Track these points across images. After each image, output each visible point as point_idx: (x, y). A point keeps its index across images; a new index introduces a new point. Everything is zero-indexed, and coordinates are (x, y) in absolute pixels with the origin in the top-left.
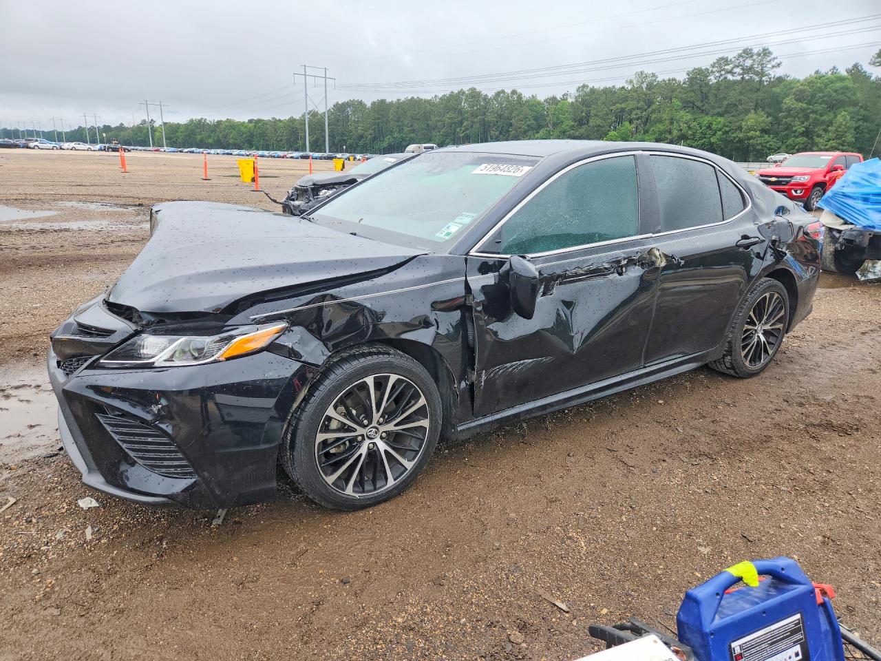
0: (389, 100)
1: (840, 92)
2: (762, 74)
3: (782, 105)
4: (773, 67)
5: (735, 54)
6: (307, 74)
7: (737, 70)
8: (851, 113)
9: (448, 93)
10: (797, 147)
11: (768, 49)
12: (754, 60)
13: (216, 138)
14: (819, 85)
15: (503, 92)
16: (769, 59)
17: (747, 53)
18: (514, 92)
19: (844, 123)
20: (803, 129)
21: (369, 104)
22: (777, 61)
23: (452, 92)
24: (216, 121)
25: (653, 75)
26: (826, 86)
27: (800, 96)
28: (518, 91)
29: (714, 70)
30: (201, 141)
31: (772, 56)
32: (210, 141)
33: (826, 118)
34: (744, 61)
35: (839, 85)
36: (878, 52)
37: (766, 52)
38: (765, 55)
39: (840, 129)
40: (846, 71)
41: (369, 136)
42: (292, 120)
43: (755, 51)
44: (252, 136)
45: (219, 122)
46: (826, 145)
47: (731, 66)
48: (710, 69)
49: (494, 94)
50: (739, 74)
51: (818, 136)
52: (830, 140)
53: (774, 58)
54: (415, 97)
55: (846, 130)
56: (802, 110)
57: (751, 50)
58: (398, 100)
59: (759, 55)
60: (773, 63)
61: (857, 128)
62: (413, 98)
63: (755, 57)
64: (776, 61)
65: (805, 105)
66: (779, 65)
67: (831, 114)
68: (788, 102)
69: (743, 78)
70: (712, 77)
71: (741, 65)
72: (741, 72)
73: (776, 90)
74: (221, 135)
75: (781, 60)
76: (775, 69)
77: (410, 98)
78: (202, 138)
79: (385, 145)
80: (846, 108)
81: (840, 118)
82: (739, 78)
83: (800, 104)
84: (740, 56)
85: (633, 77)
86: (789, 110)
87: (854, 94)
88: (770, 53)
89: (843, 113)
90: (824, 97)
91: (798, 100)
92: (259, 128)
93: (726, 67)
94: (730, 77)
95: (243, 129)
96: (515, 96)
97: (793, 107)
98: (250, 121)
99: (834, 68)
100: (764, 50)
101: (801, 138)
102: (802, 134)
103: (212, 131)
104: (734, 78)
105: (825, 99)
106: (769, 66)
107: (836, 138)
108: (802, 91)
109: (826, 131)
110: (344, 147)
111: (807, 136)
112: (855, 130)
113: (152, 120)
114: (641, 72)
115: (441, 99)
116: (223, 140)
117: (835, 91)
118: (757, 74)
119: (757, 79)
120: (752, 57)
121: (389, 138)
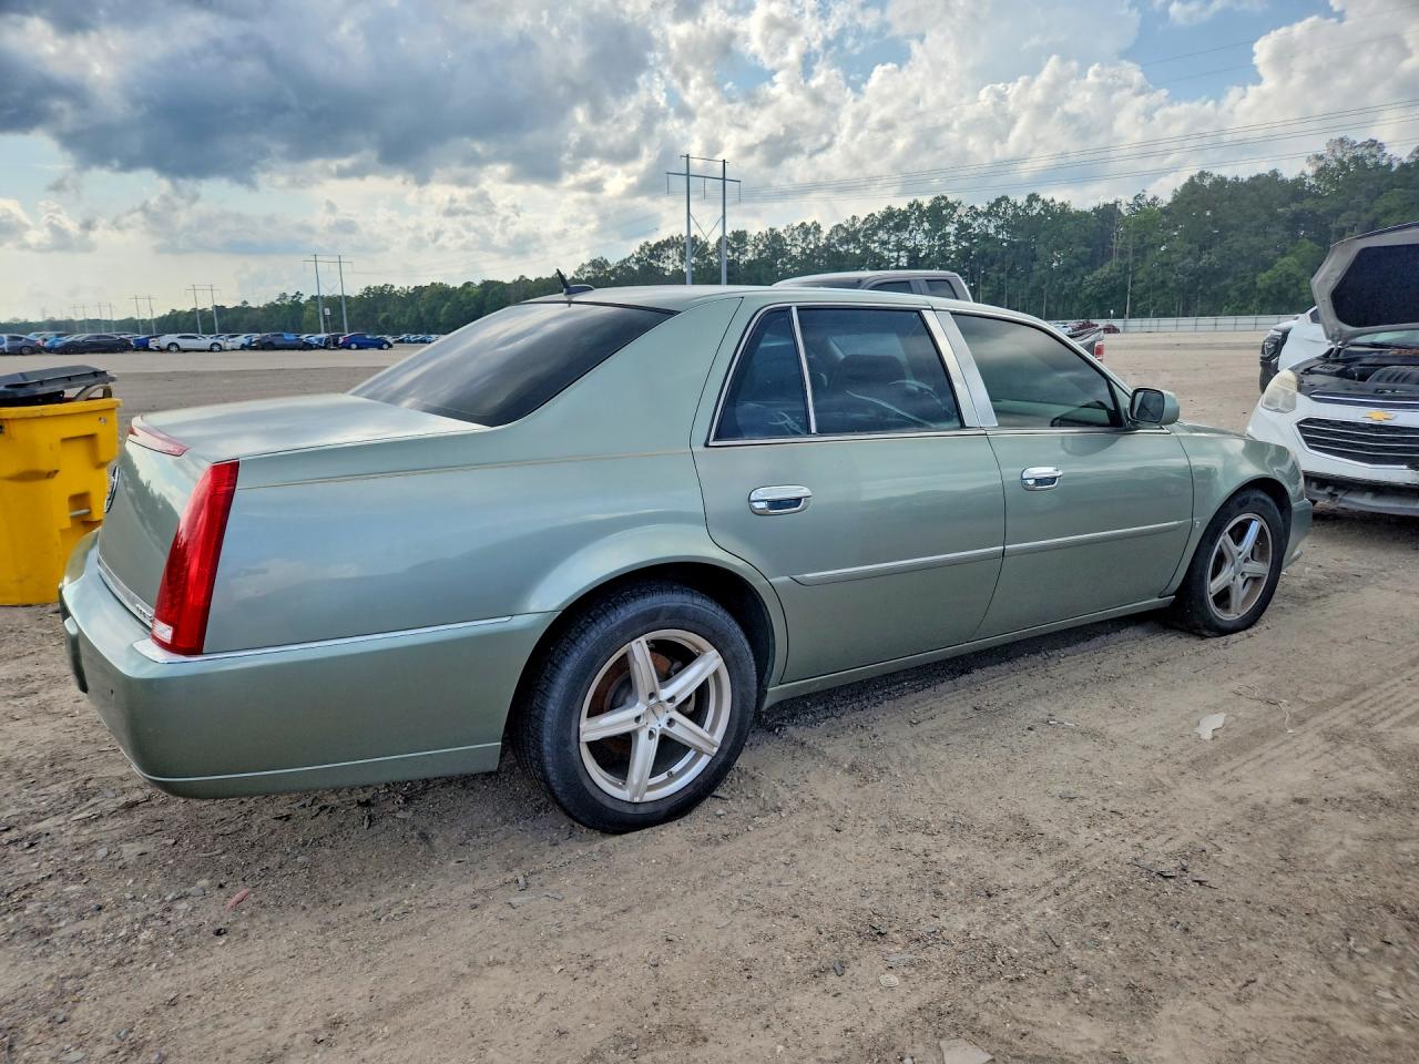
9: (878, 209)
15: (1005, 198)
18: (1033, 198)
23: (889, 208)
24: (412, 287)
25: (1371, 140)
28: (1042, 197)
30: (386, 321)
49: (986, 206)
54: (809, 223)
58: (771, 230)
62: (803, 224)
77: (797, 224)
85: (1322, 149)
95: (463, 298)
96: (1038, 206)
114: (1342, 141)
115: (864, 223)
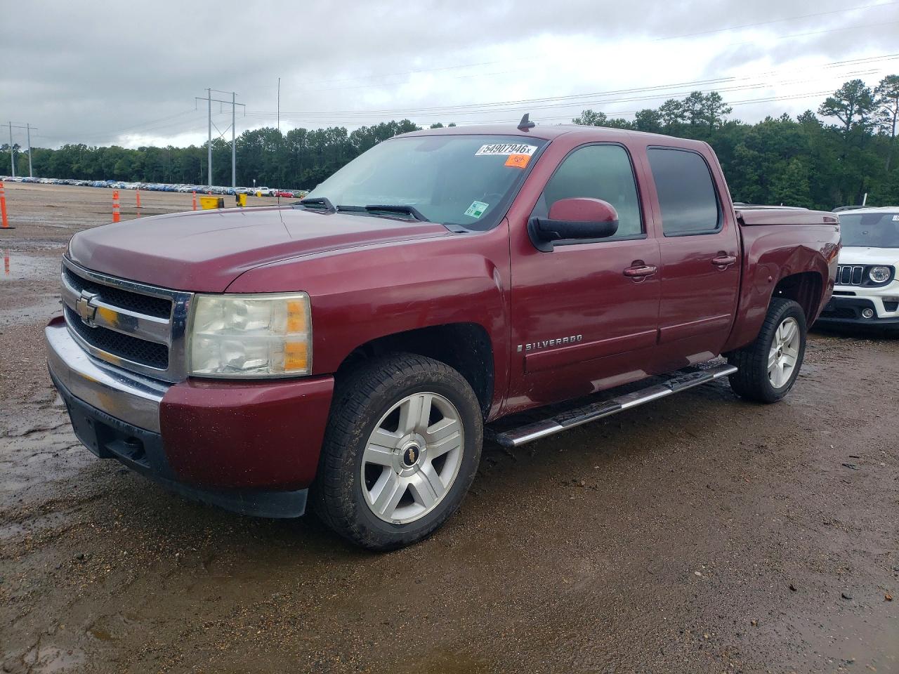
0: (309, 130)
1: (791, 139)
2: (712, 119)
3: (734, 152)
4: (723, 112)
5: (684, 98)
6: (211, 98)
7: (687, 114)
8: (803, 161)
10: (751, 196)
11: (717, 94)
12: (703, 105)
13: (97, 168)
14: (769, 132)
16: (718, 104)
17: (696, 96)
19: (796, 171)
20: (757, 177)
21: (285, 134)
22: (728, 107)
26: (776, 133)
27: (751, 144)
29: (664, 113)
31: (722, 102)
32: (90, 171)
33: (778, 165)
34: (694, 105)
35: (789, 132)
36: (825, 101)
37: (715, 97)
38: (714, 99)
39: (793, 178)
40: (798, 118)
41: (285, 170)
42: (192, 150)
43: (704, 95)
44: (143, 165)
45: (103, 150)
46: (780, 194)
47: (681, 109)
48: (659, 113)
50: (689, 118)
51: (772, 184)
52: (784, 188)
53: (724, 105)
55: (799, 178)
56: (754, 158)
57: (700, 94)
59: (708, 99)
60: (723, 108)
61: (810, 178)
63: (704, 102)
64: (725, 107)
65: (757, 153)
66: (729, 111)
67: (784, 162)
68: (740, 149)
69: (693, 122)
70: (662, 120)
71: (691, 110)
72: (691, 116)
73: (728, 136)
74: (103, 164)
75: (732, 107)
76: (725, 115)
78: (80, 167)
79: (303, 179)
80: (798, 156)
81: (792, 167)
82: (689, 122)
83: (751, 152)
84: (688, 100)
86: (741, 158)
87: (806, 143)
88: (719, 97)
89: (795, 161)
90: (775, 144)
91: (749, 147)
92: (152, 157)
93: (675, 111)
94: (679, 120)
97: (744, 154)
98: (141, 149)
99: (785, 115)
100: (713, 94)
101: (755, 187)
102: (756, 182)
103: (92, 160)
104: (685, 122)
105: (776, 147)
106: (719, 111)
107: (790, 186)
108: (753, 138)
109: (780, 179)
110: (254, 181)
111: (761, 184)
112: (809, 179)
113: (16, 145)
116: (106, 170)
117: (787, 139)
118: (707, 119)
119: (708, 123)
120: (701, 101)
121: (308, 173)
